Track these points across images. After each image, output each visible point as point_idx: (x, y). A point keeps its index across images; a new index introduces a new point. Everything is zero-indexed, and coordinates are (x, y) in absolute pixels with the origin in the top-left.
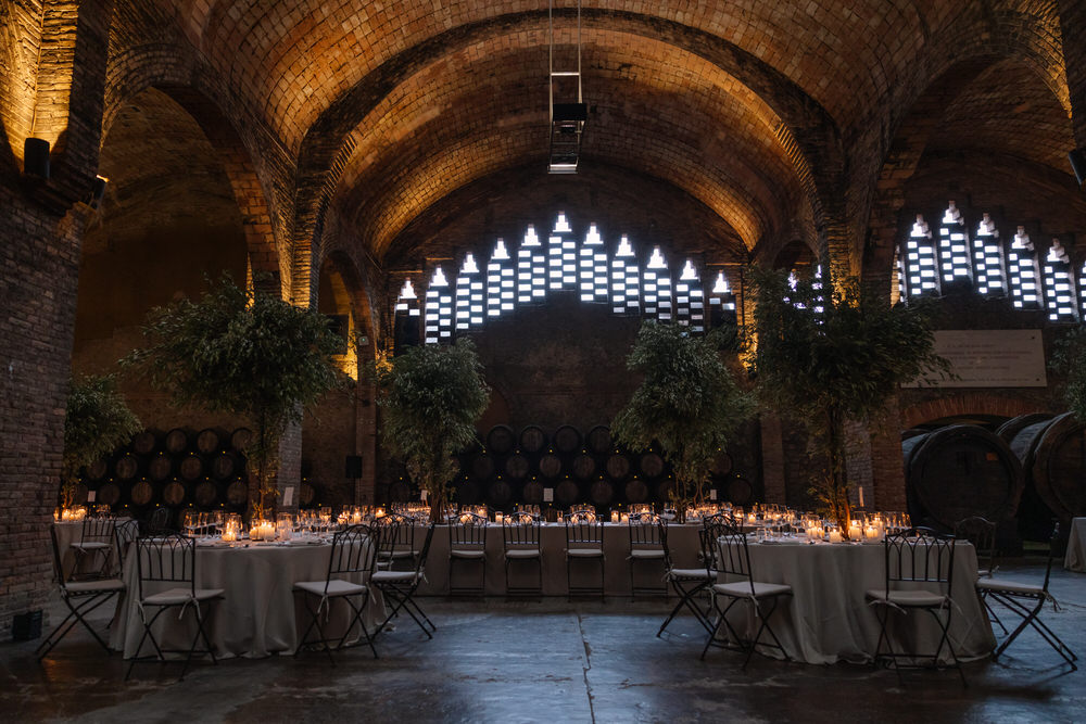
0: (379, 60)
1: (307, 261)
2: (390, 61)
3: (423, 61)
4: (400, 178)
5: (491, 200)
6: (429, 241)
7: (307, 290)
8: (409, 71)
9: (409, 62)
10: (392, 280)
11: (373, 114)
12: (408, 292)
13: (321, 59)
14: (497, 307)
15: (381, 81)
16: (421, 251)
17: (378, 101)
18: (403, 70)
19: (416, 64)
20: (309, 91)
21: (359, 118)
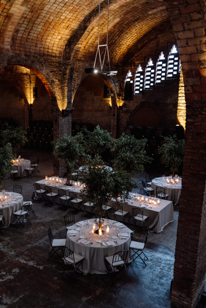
0: (82, 18)
1: (66, 90)
2: (86, 17)
3: (96, 15)
4: (116, 40)
5: (159, 36)
6: (136, 55)
7: (66, 100)
8: (92, 20)
9: (92, 17)
10: (124, 71)
11: (83, 37)
12: (130, 74)
13: (59, 28)
14: (160, 79)
15: (84, 25)
16: (133, 59)
17: (83, 33)
18: (90, 20)
19: (94, 17)
20: (59, 37)
21: (78, 40)
